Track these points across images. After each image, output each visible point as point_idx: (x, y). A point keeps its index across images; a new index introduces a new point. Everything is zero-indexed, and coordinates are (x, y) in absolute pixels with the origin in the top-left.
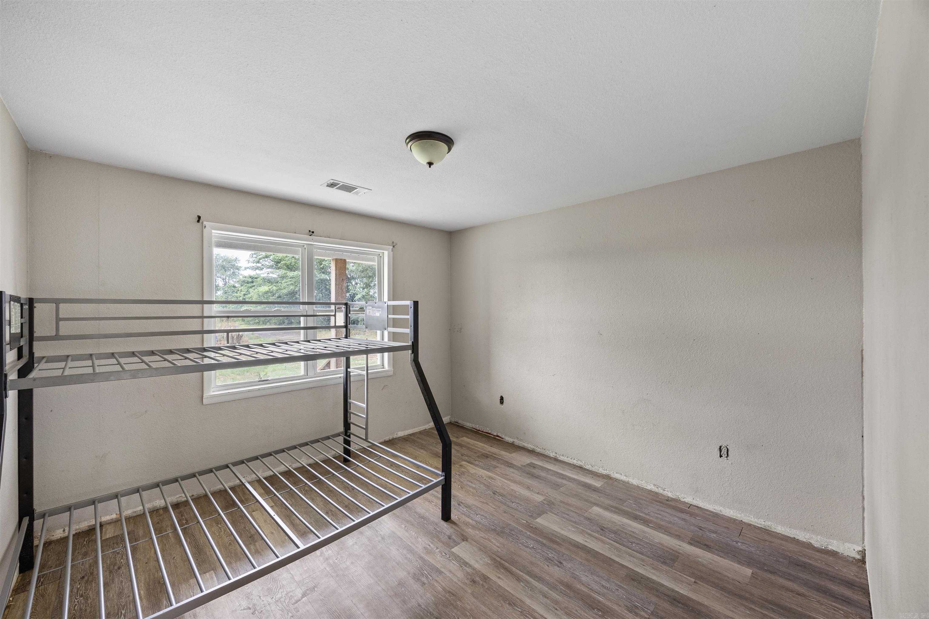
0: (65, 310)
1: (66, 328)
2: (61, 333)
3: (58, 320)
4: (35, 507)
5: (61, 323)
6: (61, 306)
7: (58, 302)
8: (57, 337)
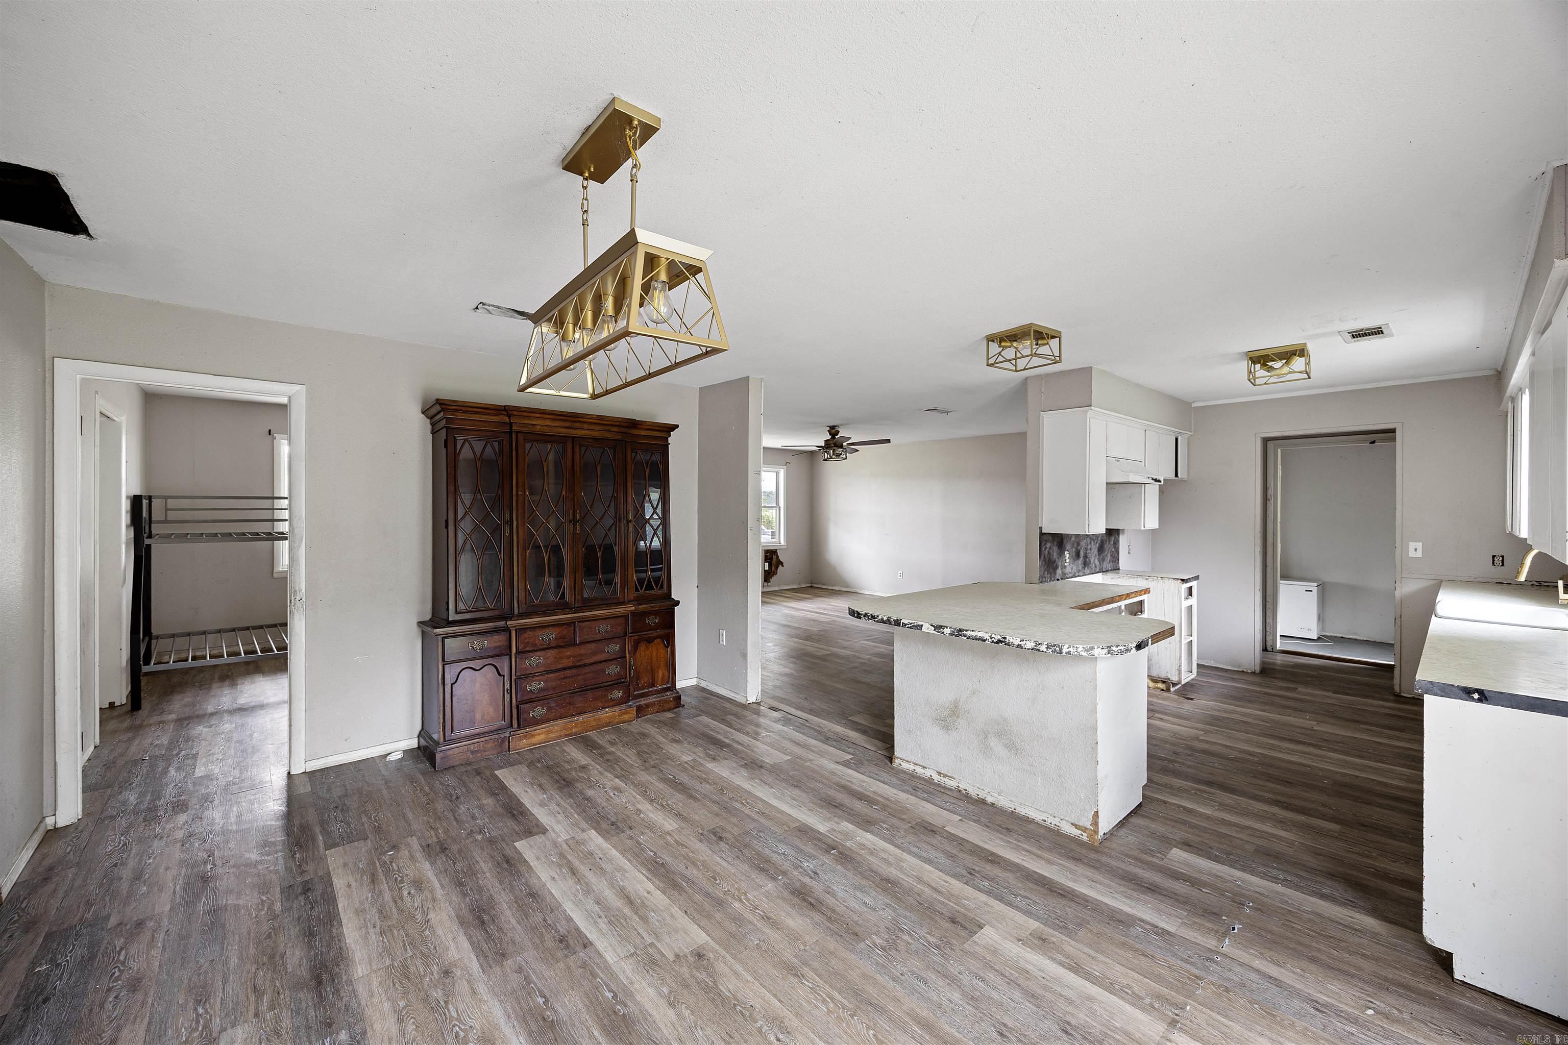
0: (171, 503)
1: (172, 516)
2: (169, 519)
3: (167, 510)
4: (152, 631)
5: (169, 512)
6: (169, 500)
7: (166, 498)
8: (166, 521)
